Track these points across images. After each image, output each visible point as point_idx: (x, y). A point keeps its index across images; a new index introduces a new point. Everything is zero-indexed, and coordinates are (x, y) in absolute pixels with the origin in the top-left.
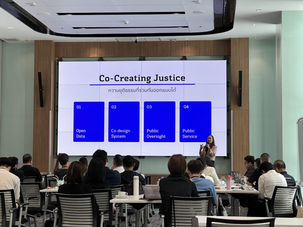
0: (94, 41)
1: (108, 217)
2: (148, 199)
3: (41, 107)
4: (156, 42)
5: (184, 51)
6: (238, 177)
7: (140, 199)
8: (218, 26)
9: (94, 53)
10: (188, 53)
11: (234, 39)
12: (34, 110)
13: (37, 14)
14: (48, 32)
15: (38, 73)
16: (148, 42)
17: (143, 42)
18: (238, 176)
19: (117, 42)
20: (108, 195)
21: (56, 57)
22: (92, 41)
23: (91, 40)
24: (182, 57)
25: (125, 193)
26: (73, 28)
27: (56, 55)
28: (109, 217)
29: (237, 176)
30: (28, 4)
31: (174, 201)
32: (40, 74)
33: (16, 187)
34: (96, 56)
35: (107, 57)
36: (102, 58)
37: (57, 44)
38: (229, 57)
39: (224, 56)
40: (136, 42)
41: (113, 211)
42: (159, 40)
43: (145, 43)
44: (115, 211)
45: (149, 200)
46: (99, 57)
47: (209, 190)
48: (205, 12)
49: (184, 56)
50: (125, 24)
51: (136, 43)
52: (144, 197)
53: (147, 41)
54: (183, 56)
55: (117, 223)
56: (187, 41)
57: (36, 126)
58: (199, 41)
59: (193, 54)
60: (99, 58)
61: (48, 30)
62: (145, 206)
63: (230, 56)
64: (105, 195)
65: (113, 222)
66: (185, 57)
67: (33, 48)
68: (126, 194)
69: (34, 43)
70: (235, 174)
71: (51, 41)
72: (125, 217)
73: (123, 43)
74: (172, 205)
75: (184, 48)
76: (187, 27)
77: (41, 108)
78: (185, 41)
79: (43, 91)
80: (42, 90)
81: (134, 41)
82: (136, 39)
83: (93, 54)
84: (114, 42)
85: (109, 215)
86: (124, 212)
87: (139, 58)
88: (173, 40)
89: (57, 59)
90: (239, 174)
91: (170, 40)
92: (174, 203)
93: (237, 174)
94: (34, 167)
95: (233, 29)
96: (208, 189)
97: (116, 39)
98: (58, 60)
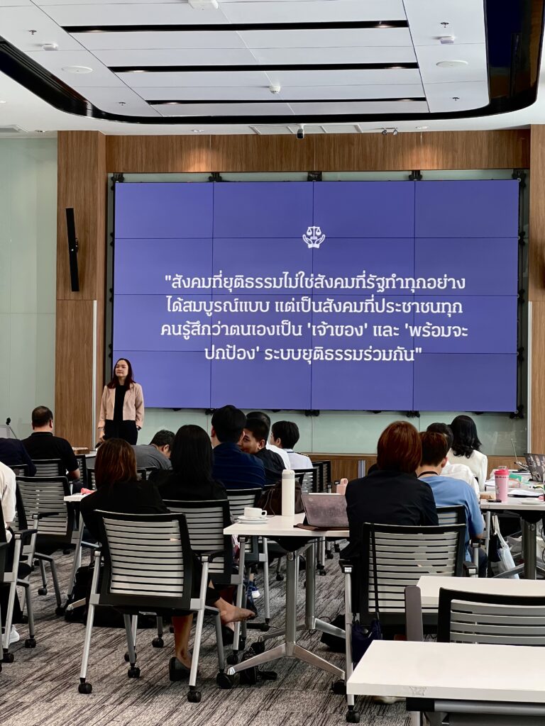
0: (199, 134)
1: (221, 566)
2: (314, 528)
3: (73, 291)
4: (349, 135)
5: (415, 158)
6: (540, 467)
7: (295, 526)
8: (500, 96)
9: (200, 162)
10: (426, 161)
11: (538, 126)
12: (57, 300)
13: (62, 69)
14: (89, 112)
15: (67, 210)
16: (329, 135)
17: (316, 134)
18: (539, 465)
19: (253, 135)
20: (220, 514)
21: (108, 172)
22: (196, 133)
23: (193, 131)
24: (410, 173)
25: (260, 510)
26: (147, 104)
27: (110, 166)
28: (223, 564)
29: (536, 464)
30: (40, 45)
31: (373, 535)
32: (70, 213)
33: (6, 493)
34: (203, 170)
35: (231, 171)
36: (218, 173)
37: (111, 140)
38: (525, 171)
39: (514, 169)
40: (300, 135)
41: (235, 551)
42: (356, 132)
43: (322, 137)
44: (239, 550)
45: (315, 530)
46: (212, 173)
47: (462, 504)
48: (467, 63)
49: (416, 171)
50: (273, 92)
51: (299, 137)
52: (306, 523)
53: (327, 132)
54: (413, 171)
55: (243, 579)
56: (424, 134)
57: (61, 336)
58: (452, 132)
59: (438, 164)
60: (210, 175)
61: (89, 107)
62: (307, 543)
63: (529, 169)
64: (214, 514)
65: (233, 576)
66: (419, 171)
67: (53, 151)
68: (263, 513)
69: (56, 136)
70: (532, 460)
71: (97, 132)
72: (263, 563)
73: (267, 138)
74: (369, 544)
75: (414, 151)
76: (424, 99)
77: (73, 295)
78: (418, 134)
79: (77, 254)
80: (76, 250)
81: (295, 132)
82: (299, 128)
83: (196, 164)
84: (246, 136)
85: (223, 561)
86: (262, 551)
87: (306, 174)
88: (388, 131)
89: (111, 175)
90: (541, 459)
91: (381, 131)
92: (374, 538)
93: (538, 459)
94: (59, 436)
95: (536, 102)
96: (459, 503)
97: (252, 128)
98: (112, 178)
